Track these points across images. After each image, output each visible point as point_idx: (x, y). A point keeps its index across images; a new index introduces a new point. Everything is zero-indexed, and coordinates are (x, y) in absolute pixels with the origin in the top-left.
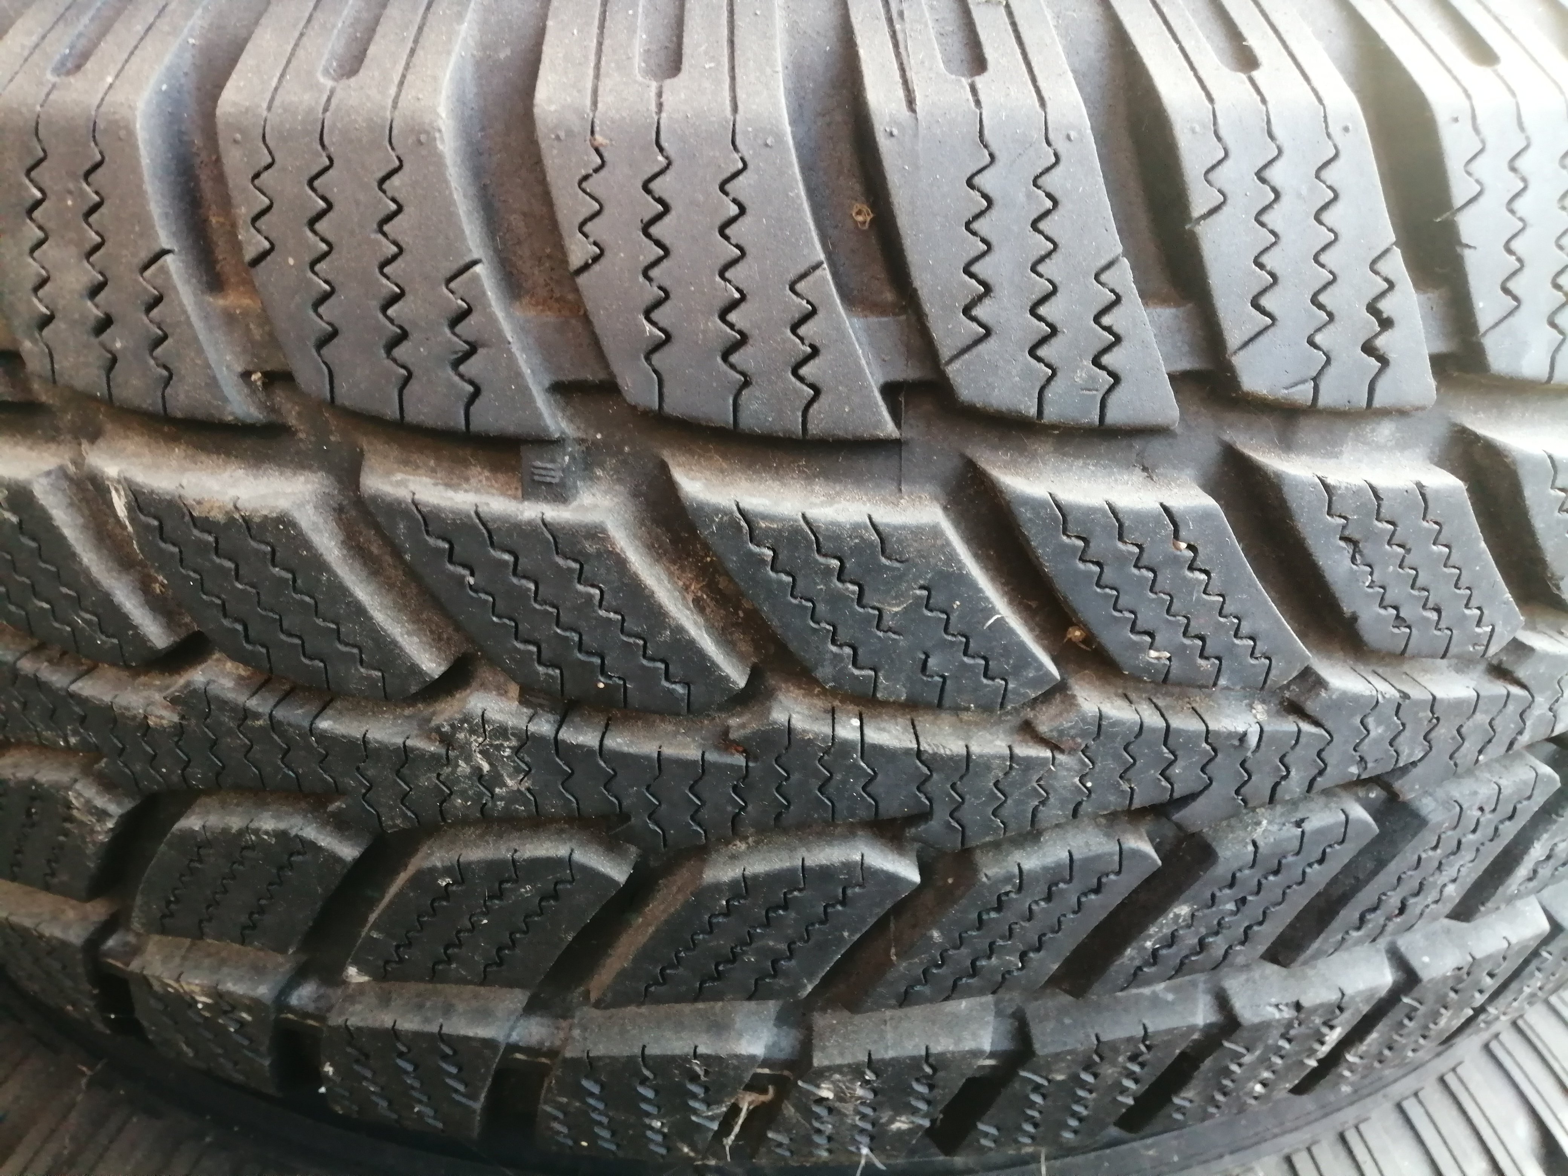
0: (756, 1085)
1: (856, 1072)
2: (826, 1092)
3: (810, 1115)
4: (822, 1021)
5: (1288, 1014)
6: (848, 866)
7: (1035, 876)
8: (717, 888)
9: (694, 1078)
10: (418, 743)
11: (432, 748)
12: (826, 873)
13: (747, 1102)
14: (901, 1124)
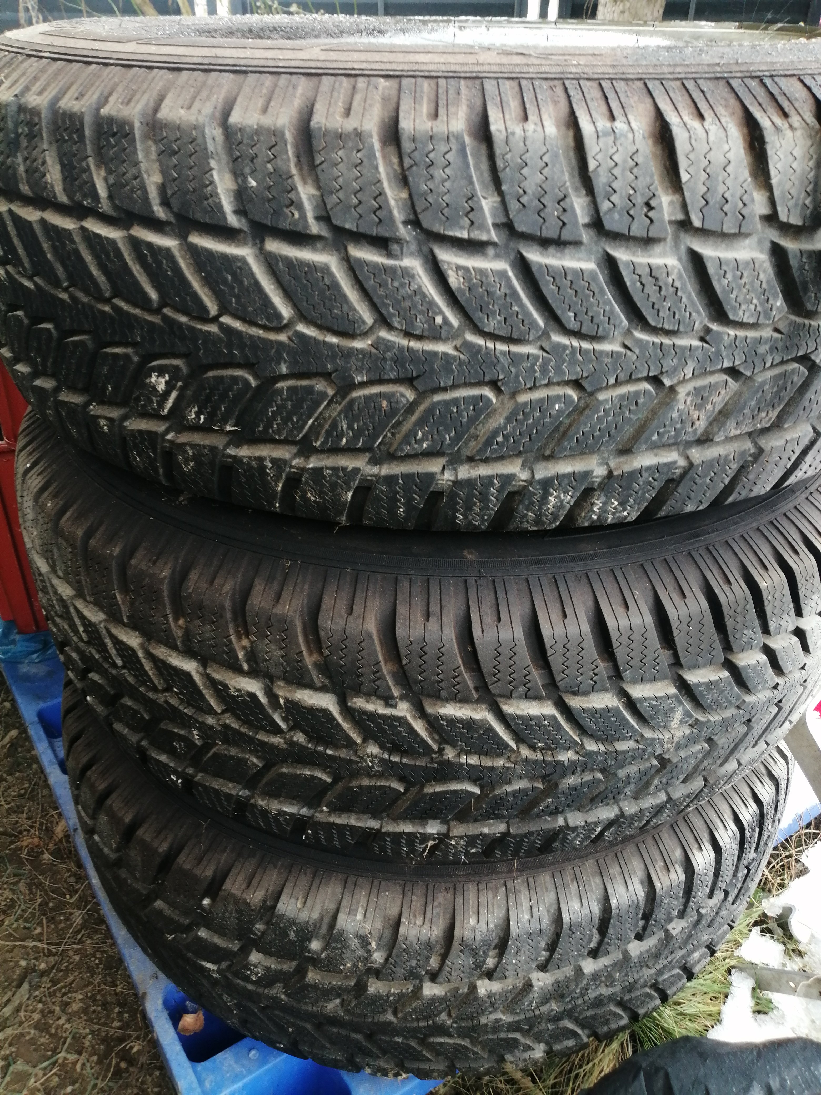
0: (434, 839)
1: (461, 837)
2: (453, 842)
3: (448, 848)
4: (452, 823)
5: (583, 824)
6: (462, 790)
7: (510, 793)
8: (428, 794)
9: (417, 838)
10: (354, 758)
11: (358, 760)
12: (456, 791)
13: (431, 843)
14: (473, 850)
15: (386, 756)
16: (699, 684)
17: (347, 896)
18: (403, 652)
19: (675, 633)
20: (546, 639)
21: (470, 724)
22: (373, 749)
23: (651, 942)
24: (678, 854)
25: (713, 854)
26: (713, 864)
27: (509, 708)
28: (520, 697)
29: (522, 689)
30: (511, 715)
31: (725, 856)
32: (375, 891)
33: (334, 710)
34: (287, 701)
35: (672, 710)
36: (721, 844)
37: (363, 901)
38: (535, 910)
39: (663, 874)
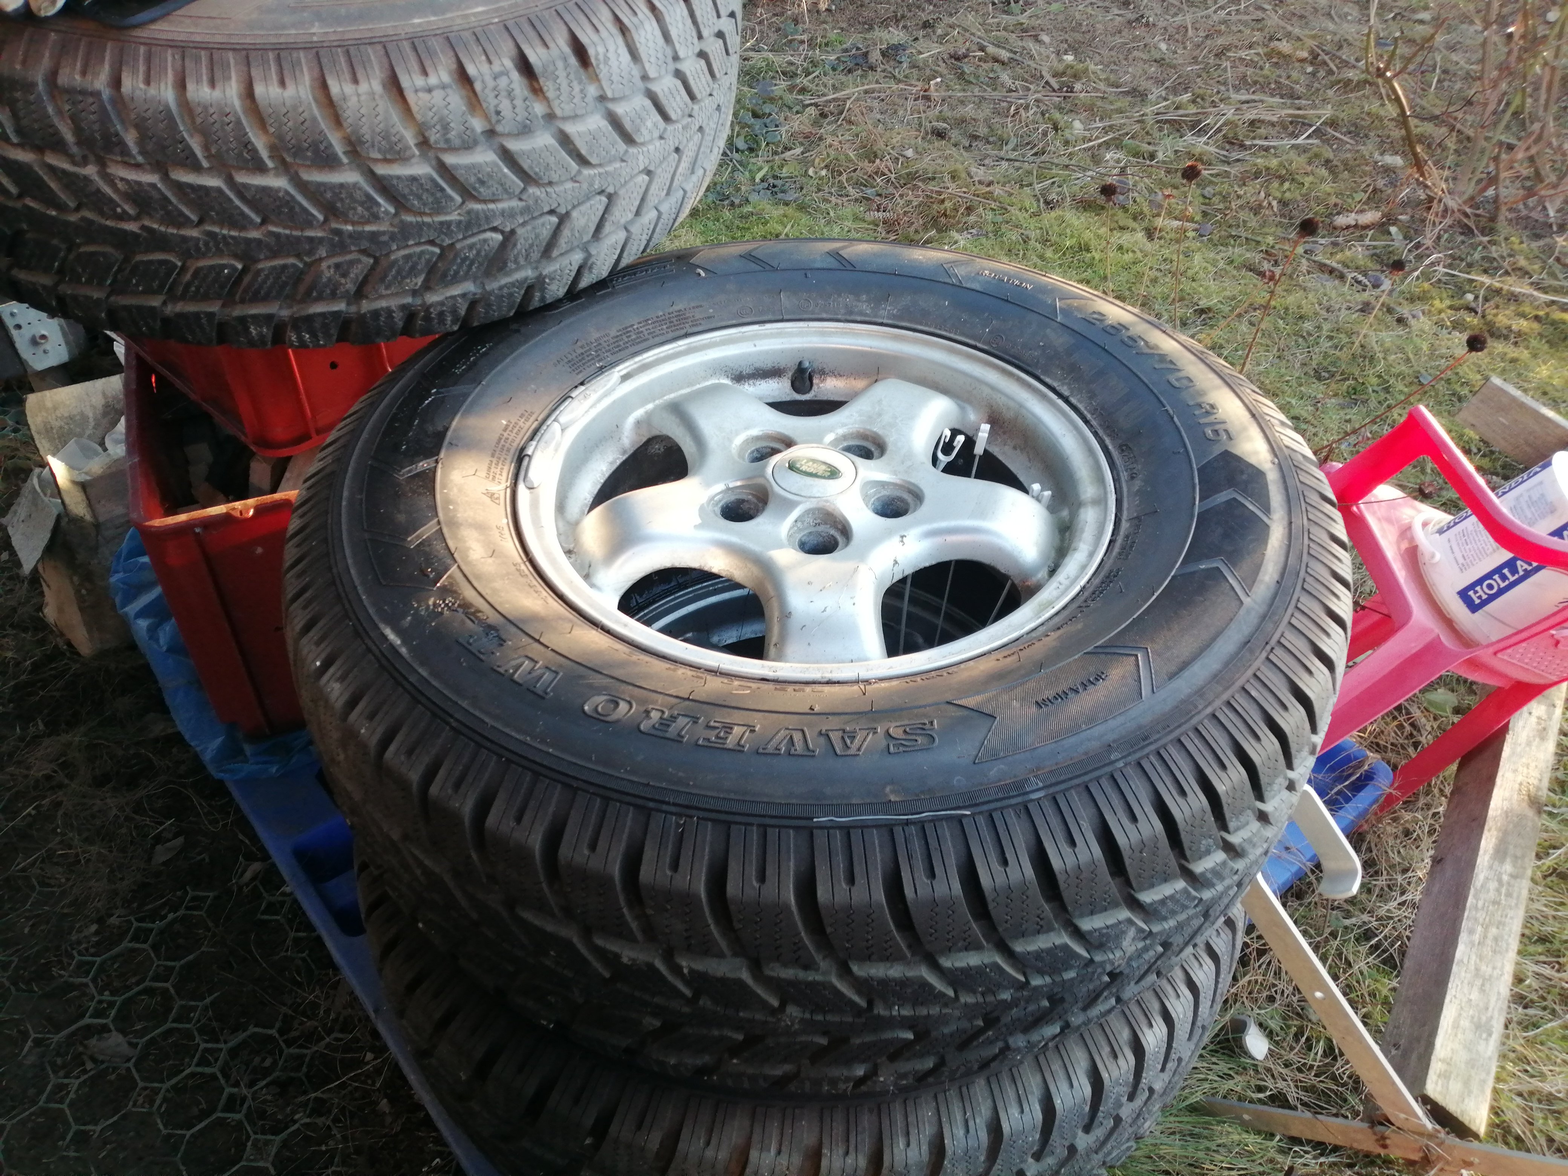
3: (874, 1083)
5: (1026, 1043)
6: (894, 1038)
7: (947, 1033)
9: (841, 1079)
10: (770, 1019)
11: (775, 1021)
14: (904, 1083)
15: (807, 1016)
16: (1154, 902)
17: (757, 1130)
18: (827, 921)
19: (1127, 862)
20: (987, 894)
21: (904, 983)
22: (793, 1010)
23: (1099, 1132)
24: (1125, 1035)
25: (1165, 1030)
26: (1165, 1039)
27: (946, 963)
28: (960, 950)
29: (960, 944)
30: (949, 969)
31: (1177, 1026)
32: (788, 1123)
33: (745, 976)
34: (692, 971)
35: (1124, 932)
36: (1174, 1015)
37: (775, 1134)
38: (971, 1123)
39: (1109, 1062)
